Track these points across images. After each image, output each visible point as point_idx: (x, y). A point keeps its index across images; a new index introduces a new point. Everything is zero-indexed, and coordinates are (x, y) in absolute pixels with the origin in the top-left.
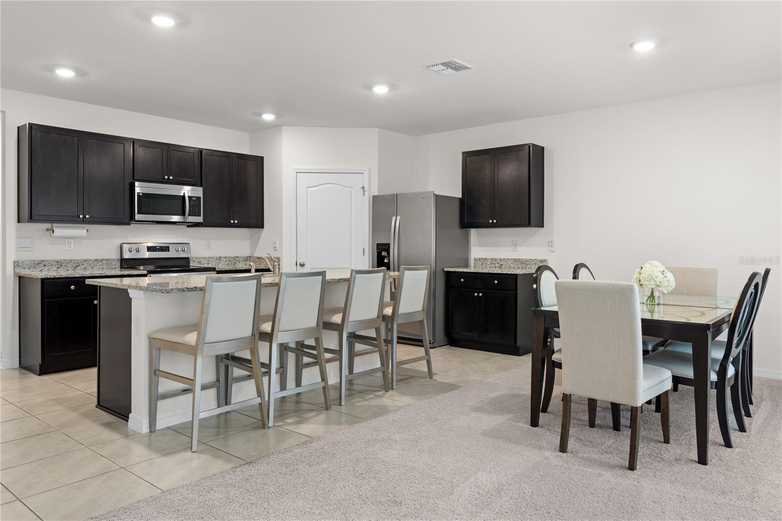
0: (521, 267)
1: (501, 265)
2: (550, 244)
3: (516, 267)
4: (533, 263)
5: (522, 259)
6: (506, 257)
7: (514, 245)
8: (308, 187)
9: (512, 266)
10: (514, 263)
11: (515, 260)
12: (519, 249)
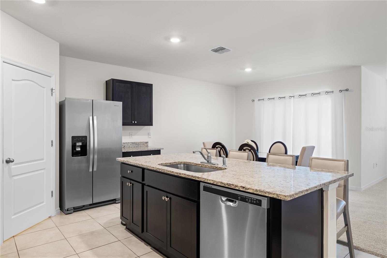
0: (135, 146)
1: (124, 146)
2: (149, 134)
3: (133, 147)
4: (142, 144)
5: (136, 142)
6: (127, 142)
7: (130, 135)
8: (13, 80)
9: (131, 146)
10: (132, 144)
11: (132, 143)
12: (134, 137)
